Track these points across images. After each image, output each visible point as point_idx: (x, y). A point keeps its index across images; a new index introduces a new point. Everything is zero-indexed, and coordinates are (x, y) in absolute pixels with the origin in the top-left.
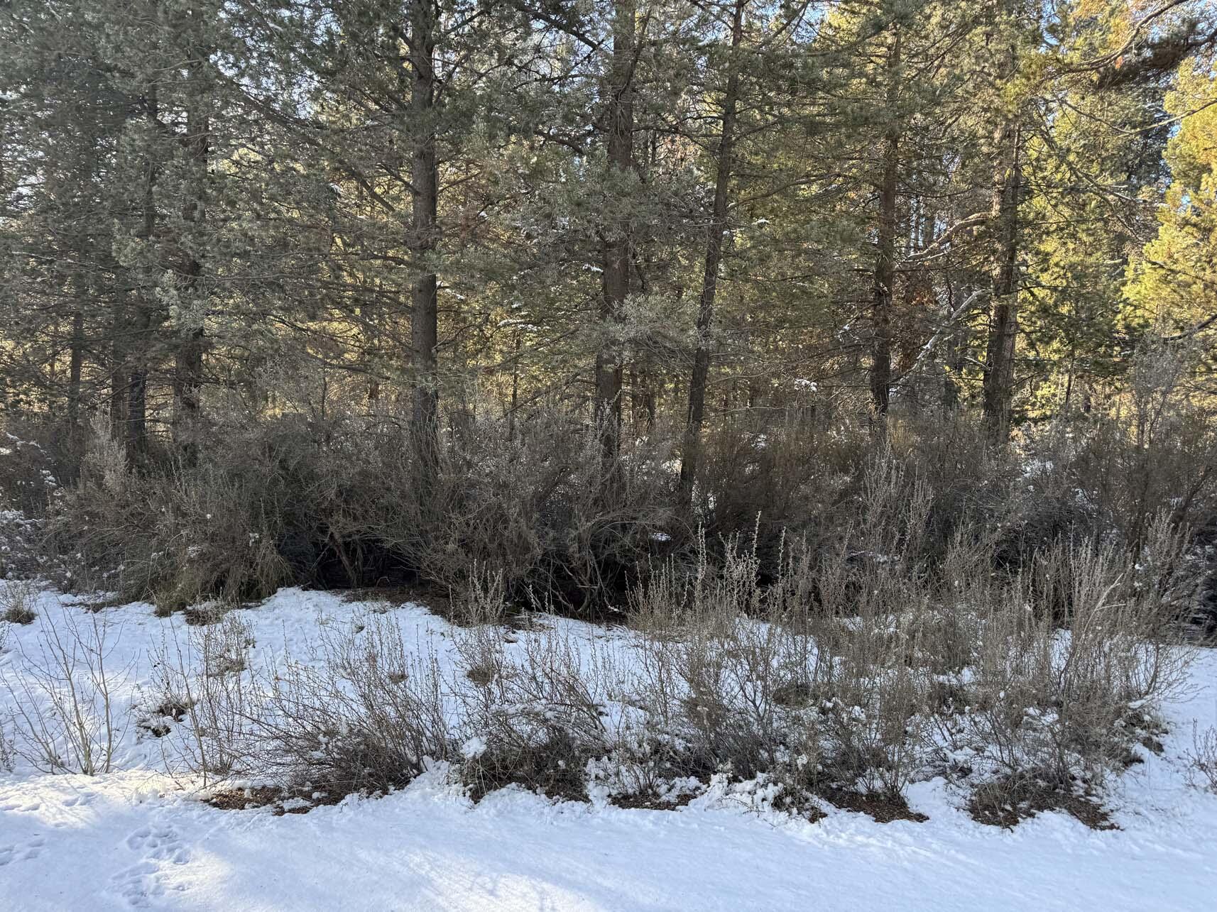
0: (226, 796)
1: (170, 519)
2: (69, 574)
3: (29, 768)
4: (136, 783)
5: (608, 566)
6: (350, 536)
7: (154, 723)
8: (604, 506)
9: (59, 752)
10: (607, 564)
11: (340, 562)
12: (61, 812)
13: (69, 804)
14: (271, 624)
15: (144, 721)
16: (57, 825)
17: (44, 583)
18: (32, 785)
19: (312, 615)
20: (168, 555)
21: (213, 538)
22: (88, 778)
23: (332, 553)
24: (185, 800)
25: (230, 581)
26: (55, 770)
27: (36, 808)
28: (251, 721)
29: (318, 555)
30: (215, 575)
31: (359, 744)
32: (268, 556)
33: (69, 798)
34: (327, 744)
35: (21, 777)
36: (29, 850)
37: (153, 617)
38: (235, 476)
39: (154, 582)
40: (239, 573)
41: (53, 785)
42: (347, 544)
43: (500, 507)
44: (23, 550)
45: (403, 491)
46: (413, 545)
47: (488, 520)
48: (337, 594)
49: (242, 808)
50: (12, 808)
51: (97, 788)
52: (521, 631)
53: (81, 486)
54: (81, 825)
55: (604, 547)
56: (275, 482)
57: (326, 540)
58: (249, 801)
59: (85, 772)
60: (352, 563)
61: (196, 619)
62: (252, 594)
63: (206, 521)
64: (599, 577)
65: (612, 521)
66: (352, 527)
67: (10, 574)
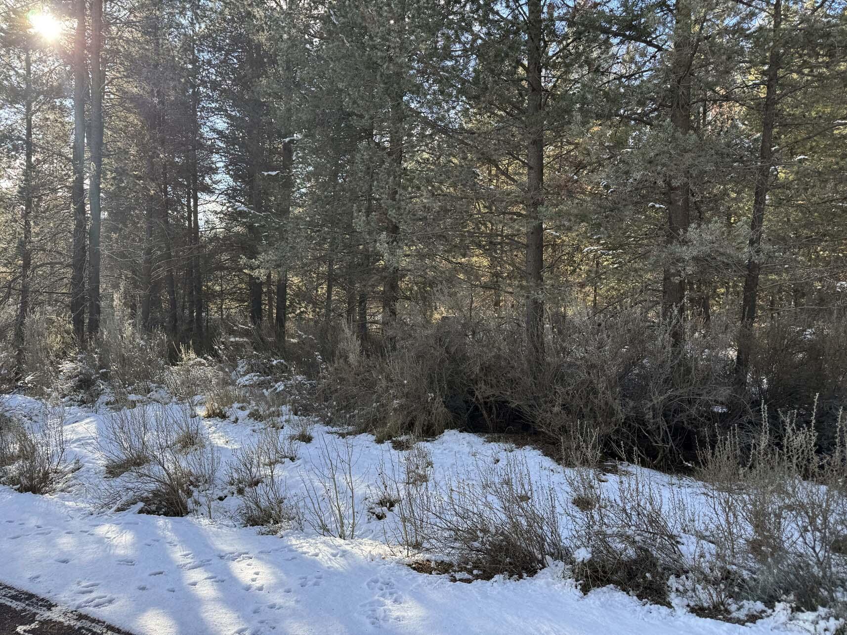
0: (420, 564)
1: (384, 383)
2: (329, 414)
3: (310, 530)
4: (369, 548)
5: (677, 430)
6: (488, 398)
7: (378, 510)
8: (673, 385)
9: (327, 522)
10: (676, 429)
11: (482, 415)
12: (330, 560)
13: (334, 555)
14: (442, 453)
15: (371, 509)
16: (329, 568)
17: (317, 419)
18: (314, 541)
19: (467, 449)
20: (383, 405)
21: (407, 395)
22: (342, 541)
23: (476, 409)
24: (397, 563)
25: (417, 423)
26: (325, 533)
27: (317, 555)
28: (435, 517)
29: (468, 410)
30: (409, 418)
31: (502, 541)
32: (439, 409)
33: (334, 552)
34: (482, 538)
35: (308, 535)
36: (315, 580)
37: (374, 443)
38: (420, 357)
39: (375, 421)
40: (422, 419)
41: (324, 542)
42: (486, 403)
43: (591, 382)
44: (305, 398)
45: (522, 369)
46: (530, 406)
47: (582, 392)
48: (481, 436)
49: (431, 573)
50: (305, 553)
51: (348, 548)
52: (610, 474)
53: (336, 362)
54: (341, 570)
55: (673, 415)
56: (443, 361)
57: (474, 400)
58: (435, 570)
59: (340, 537)
60: (489, 416)
61: (398, 446)
62: (430, 433)
63: (404, 385)
64: (670, 437)
65: (680, 396)
66: (489, 392)
67: (299, 413)
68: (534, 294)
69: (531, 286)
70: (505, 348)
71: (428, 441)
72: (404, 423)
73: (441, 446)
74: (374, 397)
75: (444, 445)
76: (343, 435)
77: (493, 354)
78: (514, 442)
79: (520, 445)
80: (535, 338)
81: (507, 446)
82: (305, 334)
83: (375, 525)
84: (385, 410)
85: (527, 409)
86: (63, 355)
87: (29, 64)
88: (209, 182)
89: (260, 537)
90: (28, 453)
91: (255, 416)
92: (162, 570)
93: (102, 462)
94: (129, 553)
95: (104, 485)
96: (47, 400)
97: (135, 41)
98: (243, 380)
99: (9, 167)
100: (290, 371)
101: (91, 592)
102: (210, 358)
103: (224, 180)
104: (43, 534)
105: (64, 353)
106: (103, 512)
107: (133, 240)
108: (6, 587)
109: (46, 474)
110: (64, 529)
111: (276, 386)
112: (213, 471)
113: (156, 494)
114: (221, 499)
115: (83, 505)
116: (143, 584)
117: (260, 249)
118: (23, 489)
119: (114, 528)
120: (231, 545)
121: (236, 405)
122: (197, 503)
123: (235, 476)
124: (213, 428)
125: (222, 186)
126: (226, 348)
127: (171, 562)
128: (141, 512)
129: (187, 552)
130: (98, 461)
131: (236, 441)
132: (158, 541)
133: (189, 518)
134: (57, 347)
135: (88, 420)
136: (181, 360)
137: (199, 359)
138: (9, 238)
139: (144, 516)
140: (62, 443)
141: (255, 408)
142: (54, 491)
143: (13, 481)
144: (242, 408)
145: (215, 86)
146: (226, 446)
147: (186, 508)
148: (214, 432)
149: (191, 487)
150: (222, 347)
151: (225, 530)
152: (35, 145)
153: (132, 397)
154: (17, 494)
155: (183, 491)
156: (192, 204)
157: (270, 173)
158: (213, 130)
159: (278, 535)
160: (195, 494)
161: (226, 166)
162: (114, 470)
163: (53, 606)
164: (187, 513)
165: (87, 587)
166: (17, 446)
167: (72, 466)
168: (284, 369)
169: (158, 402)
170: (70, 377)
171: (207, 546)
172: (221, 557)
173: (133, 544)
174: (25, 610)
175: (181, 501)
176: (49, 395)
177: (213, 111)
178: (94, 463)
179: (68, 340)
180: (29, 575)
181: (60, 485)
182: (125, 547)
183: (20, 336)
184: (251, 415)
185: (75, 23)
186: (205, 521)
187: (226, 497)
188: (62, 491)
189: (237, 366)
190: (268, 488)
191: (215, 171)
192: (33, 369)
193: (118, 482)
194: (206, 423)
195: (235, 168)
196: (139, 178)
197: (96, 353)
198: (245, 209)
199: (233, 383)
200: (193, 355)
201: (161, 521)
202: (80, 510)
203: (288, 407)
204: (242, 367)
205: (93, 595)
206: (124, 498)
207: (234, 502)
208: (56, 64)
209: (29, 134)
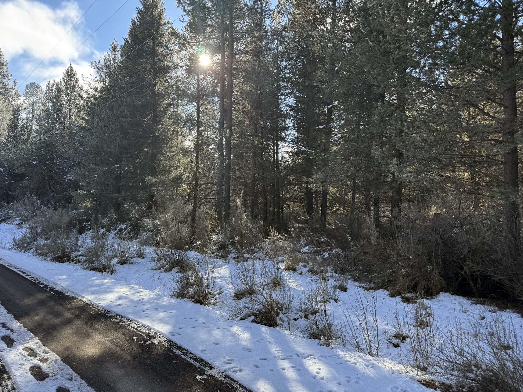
0: (427, 382)
1: (395, 257)
2: (357, 275)
3: (350, 347)
4: (390, 365)
6: (474, 272)
7: (395, 341)
9: (360, 344)
11: (469, 284)
12: (364, 368)
13: (367, 366)
14: (439, 308)
15: (389, 339)
16: (364, 373)
18: (353, 354)
19: (458, 307)
20: (394, 272)
21: (412, 267)
22: (370, 357)
23: (464, 279)
24: (410, 378)
25: (419, 286)
26: (359, 351)
27: (356, 364)
28: (439, 351)
29: (458, 280)
30: (413, 283)
32: (436, 278)
33: (367, 364)
35: (348, 350)
36: (356, 379)
37: (388, 296)
39: (389, 282)
40: (423, 283)
41: (359, 356)
42: (472, 276)
46: (510, 280)
48: (469, 299)
49: (436, 390)
50: (348, 361)
51: (375, 362)
53: (362, 241)
54: (372, 376)
56: (438, 244)
57: (463, 273)
58: (439, 388)
59: (369, 354)
60: (475, 285)
61: (407, 300)
62: (430, 293)
63: (409, 260)
66: (475, 268)
67: (338, 272)
68: (512, 198)
69: (510, 192)
70: (489, 238)
71: (428, 299)
72: (410, 285)
73: (437, 303)
74: (388, 266)
75: (440, 302)
76: (368, 289)
77: (479, 240)
78: (497, 305)
79: (502, 309)
80: (514, 231)
81: (491, 308)
82: (341, 223)
83: (392, 350)
84: (396, 275)
85: (508, 282)
86: (213, 231)
87: (199, 81)
88: (284, 135)
89: (319, 346)
90: (198, 282)
91: (312, 271)
92: (266, 357)
93: (232, 291)
94: (249, 344)
95: (234, 303)
96: (205, 254)
97: (249, 61)
98: (304, 250)
99: (190, 135)
100: (332, 245)
101: (230, 363)
102: (286, 235)
103: (292, 134)
104: (206, 327)
105: (214, 230)
106: (234, 319)
107: (246, 170)
108: (191, 353)
109: (206, 294)
110: (216, 326)
111: (324, 254)
112: (291, 302)
113: (260, 311)
114: (295, 320)
115: (224, 314)
116: (257, 364)
117: (313, 172)
118: (196, 302)
119: (240, 329)
120: (303, 349)
121: (301, 264)
122: (281, 320)
123: (303, 306)
124: (289, 277)
125: (291, 137)
126: (295, 230)
127: (270, 353)
128: (252, 321)
129: (279, 349)
130: (230, 289)
131: (302, 286)
132: (263, 340)
133: (278, 328)
134: (210, 227)
135: (225, 267)
136: (271, 236)
137: (280, 236)
138: (189, 170)
139: (254, 324)
140: (214, 278)
141: (312, 266)
142: (209, 304)
143: (192, 297)
144: (305, 266)
145: (288, 80)
146: (296, 288)
147: (276, 322)
148: (290, 279)
149: (278, 310)
150: (292, 229)
151: (299, 339)
152: (202, 123)
153: (246, 256)
154: (193, 304)
155: (274, 312)
156: (275, 148)
157: (319, 127)
158: (288, 105)
159: (330, 347)
160: (281, 315)
161: (294, 126)
162: (239, 296)
163: (213, 368)
164: (277, 326)
165: (229, 360)
166: (193, 278)
167: (218, 292)
168: (328, 244)
169: (259, 259)
170: (216, 243)
171: (289, 347)
172: (298, 355)
173: (250, 340)
174: (200, 368)
175: (274, 318)
176: (206, 252)
177: (287, 94)
178: (228, 291)
179: (215, 223)
180: (201, 348)
181: (212, 301)
182: (246, 341)
183: (193, 220)
184: (310, 271)
185: (220, 57)
186: (287, 332)
187: (298, 319)
188: (214, 304)
189: (300, 241)
190: (323, 317)
191: (287, 129)
192: (199, 238)
193: (241, 302)
194: (285, 273)
195: (300, 126)
196: (250, 136)
197: (228, 231)
198: (305, 149)
199: (299, 251)
200: (277, 234)
201: (264, 328)
202: (222, 316)
203: (332, 268)
204: (303, 241)
205: (232, 365)
206: (245, 313)
207: (303, 323)
208: (211, 80)
209: (199, 117)
